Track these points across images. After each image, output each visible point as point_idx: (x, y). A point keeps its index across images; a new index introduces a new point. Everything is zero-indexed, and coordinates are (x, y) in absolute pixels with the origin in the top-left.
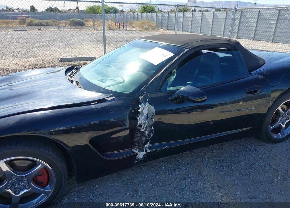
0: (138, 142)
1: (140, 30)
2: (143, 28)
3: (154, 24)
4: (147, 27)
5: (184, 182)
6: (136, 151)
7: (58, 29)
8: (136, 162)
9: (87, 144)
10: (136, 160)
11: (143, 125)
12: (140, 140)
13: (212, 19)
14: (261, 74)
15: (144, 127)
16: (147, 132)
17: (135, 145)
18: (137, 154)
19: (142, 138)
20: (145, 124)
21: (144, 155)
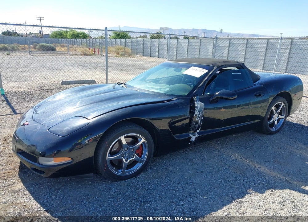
0: (193, 128)
1: (116, 56)
2: (118, 54)
3: (129, 50)
4: (124, 53)
5: (221, 157)
6: (191, 135)
7: (29, 54)
8: (190, 143)
9: (168, 129)
10: (190, 142)
11: (198, 116)
12: (195, 126)
13: (187, 46)
14: (261, 84)
15: (198, 117)
16: (199, 120)
17: (191, 131)
18: (191, 138)
19: (196, 125)
20: (199, 115)
21: (196, 138)
